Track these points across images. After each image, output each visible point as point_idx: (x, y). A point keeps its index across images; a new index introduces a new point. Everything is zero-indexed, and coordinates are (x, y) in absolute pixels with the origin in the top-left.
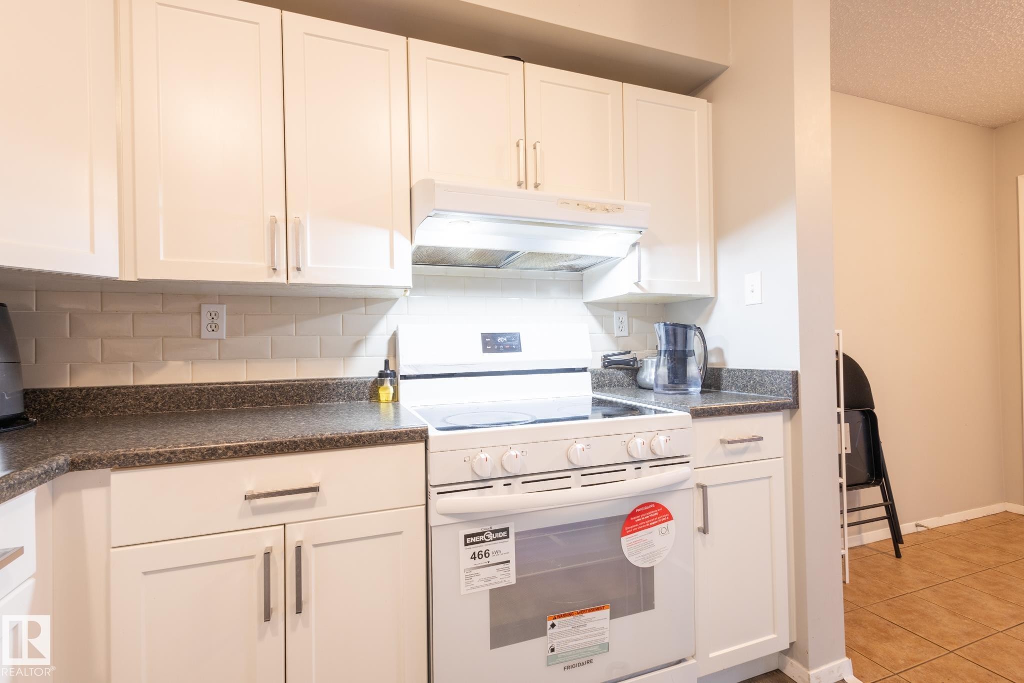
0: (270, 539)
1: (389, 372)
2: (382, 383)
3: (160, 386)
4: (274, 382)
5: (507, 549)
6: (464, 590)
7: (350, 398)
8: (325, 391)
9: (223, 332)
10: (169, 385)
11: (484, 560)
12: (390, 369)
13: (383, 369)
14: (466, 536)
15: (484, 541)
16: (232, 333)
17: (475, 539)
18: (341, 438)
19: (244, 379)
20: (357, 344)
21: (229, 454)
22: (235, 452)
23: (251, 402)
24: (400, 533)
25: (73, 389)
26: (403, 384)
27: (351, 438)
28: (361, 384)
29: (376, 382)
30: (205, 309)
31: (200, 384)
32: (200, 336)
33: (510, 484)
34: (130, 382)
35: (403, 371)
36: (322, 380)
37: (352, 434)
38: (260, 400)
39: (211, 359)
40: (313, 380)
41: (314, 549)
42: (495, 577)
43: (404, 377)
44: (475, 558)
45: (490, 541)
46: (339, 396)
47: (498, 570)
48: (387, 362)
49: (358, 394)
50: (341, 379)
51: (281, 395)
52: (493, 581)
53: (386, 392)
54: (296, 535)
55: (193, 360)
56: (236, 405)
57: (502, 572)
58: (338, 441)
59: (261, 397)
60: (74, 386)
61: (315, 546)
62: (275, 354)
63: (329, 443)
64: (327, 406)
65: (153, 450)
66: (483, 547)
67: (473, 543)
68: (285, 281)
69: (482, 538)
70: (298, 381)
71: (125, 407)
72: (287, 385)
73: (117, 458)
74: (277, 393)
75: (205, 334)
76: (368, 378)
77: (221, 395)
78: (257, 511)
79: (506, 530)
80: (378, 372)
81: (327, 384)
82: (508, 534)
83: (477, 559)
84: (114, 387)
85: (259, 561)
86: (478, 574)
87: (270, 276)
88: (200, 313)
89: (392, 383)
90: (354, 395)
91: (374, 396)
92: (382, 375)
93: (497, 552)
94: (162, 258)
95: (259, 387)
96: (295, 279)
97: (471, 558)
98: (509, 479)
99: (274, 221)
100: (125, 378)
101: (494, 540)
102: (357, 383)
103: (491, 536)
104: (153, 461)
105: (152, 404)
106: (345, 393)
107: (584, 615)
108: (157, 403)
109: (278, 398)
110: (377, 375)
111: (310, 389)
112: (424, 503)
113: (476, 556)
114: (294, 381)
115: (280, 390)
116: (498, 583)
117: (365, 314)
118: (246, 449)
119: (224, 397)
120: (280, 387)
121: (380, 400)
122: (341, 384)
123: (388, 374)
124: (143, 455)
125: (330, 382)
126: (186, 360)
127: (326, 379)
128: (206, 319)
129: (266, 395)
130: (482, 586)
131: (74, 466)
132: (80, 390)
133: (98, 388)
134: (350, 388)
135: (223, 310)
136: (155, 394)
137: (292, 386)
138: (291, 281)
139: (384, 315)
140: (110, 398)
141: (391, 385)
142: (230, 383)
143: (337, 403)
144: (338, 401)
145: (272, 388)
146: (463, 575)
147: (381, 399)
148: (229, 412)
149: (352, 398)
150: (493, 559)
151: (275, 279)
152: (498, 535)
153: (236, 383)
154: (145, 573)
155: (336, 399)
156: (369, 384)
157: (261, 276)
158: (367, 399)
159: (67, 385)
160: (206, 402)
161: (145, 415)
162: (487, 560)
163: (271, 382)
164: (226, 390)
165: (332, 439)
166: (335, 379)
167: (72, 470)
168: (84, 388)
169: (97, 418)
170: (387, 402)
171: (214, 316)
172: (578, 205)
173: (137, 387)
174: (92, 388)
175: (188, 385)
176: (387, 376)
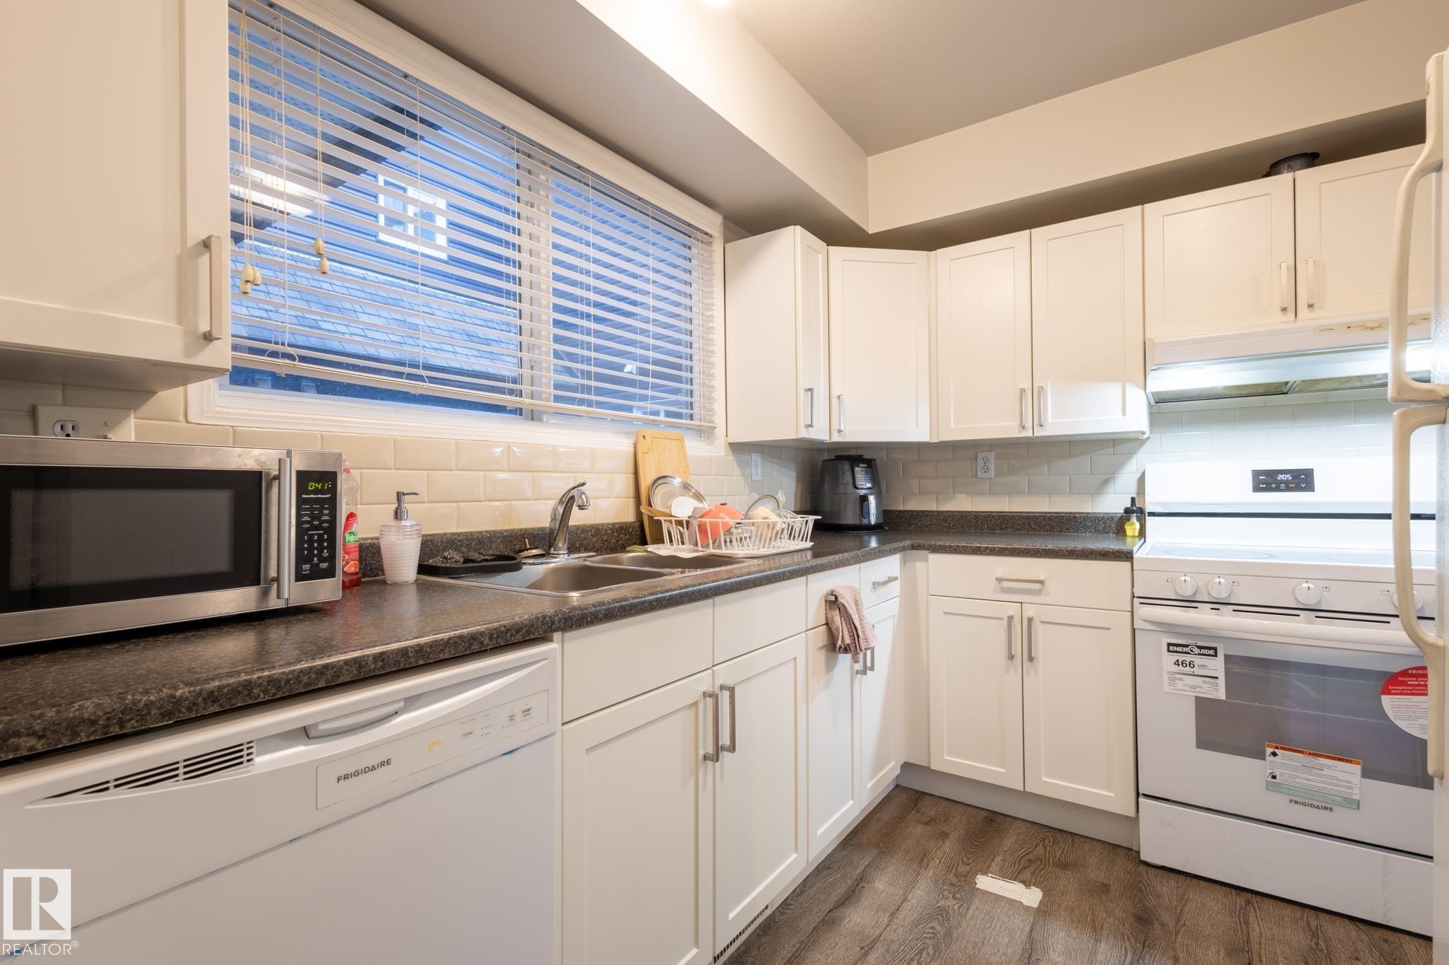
0: (1013, 610)
1: (1135, 508)
2: (1128, 519)
3: (952, 512)
4: (1030, 513)
5: (1217, 666)
6: (1167, 688)
7: (1097, 531)
8: (1073, 523)
9: (992, 473)
10: (957, 512)
11: (1188, 669)
12: (1137, 506)
13: (1129, 506)
14: (1169, 645)
15: (1188, 653)
16: (999, 473)
17: (1179, 649)
18: (1060, 550)
19: (1007, 510)
20: (1106, 482)
21: (988, 551)
22: (991, 551)
23: (1011, 527)
24: (1108, 629)
25: (905, 511)
26: (1150, 521)
27: (1067, 551)
28: (1108, 519)
29: (1121, 518)
30: (980, 456)
31: (977, 512)
32: (976, 476)
33: (1218, 609)
34: (934, 509)
35: (1149, 509)
36: (1071, 513)
37: (1068, 549)
38: (1019, 527)
39: (983, 494)
40: (1062, 513)
41: (1041, 625)
42: (1200, 687)
43: (1152, 514)
44: (1178, 665)
45: (1196, 654)
46: (1086, 528)
47: (1204, 682)
48: (1133, 500)
49: (1104, 528)
50: (1089, 513)
51: (1034, 524)
52: (1198, 690)
53: (1132, 528)
54: (1029, 611)
55: (971, 494)
56: (1001, 529)
57: (1209, 685)
58: (1057, 552)
59: (1020, 525)
60: (905, 509)
61: (1042, 622)
62: (1032, 491)
63: (1051, 553)
64: (1074, 536)
65: (948, 544)
66: (1188, 658)
67: (1176, 652)
68: (1031, 435)
69: (1185, 649)
70: (1050, 513)
71: (931, 525)
72: (1041, 516)
73: (931, 546)
74: (1032, 522)
75: (980, 474)
76: (1115, 513)
77: (991, 520)
78: (1005, 590)
79: (1215, 649)
80: (1124, 508)
81: (1075, 517)
82: (1216, 652)
83: (1181, 666)
84: (926, 511)
85: (1005, 622)
86: (1181, 679)
87: (1020, 432)
88: (976, 459)
89: (1139, 519)
90: (1101, 528)
91: (1120, 531)
92: (1127, 511)
93: (1203, 666)
94: (952, 427)
95: (1018, 516)
96: (1039, 433)
97: (1175, 664)
98: (1217, 604)
99: (1023, 391)
100: (932, 506)
101: (1199, 654)
102: (1103, 518)
103: (1196, 650)
104: (948, 549)
105: (947, 524)
106: (1091, 526)
107: (1319, 758)
108: (950, 524)
109: (1033, 526)
110: (1123, 511)
111: (1060, 521)
112: (1130, 609)
113: (1180, 663)
114: (1046, 513)
115: (1035, 519)
116: (1205, 693)
117: (1114, 454)
118: (997, 550)
119: (993, 522)
120: (1034, 517)
121: (1126, 534)
122: (1088, 518)
123: (1135, 511)
124: (943, 546)
125: (1078, 516)
126: (968, 494)
127: (1074, 513)
128: (980, 463)
129: (1024, 523)
130: (1186, 691)
131: (914, 547)
132: (908, 511)
133: (917, 511)
134: (1097, 521)
135: (992, 456)
136: (949, 517)
137: (1045, 517)
138: (1036, 434)
139: (1134, 454)
140: (924, 518)
141: (1137, 521)
142: (996, 512)
143: (1084, 534)
144: (1084, 533)
145: (1028, 517)
146: (1166, 676)
147: (1128, 534)
148: (996, 533)
149: (1099, 531)
150: (1197, 671)
151: (1024, 434)
152: (1203, 651)
153: (1001, 512)
154: (945, 613)
155: (1083, 531)
156: (1116, 520)
157: (1015, 433)
158: (1114, 533)
159: (901, 509)
160: (980, 525)
161: (943, 531)
162: (1192, 670)
163: (1027, 513)
164: (994, 517)
165: (1053, 550)
166: (1082, 513)
167: (912, 549)
168: (910, 511)
169: (917, 530)
170: (1134, 537)
171: (986, 460)
172: (1349, 327)
173: (938, 512)
174: (914, 511)
175: (969, 512)
176: (1133, 512)
